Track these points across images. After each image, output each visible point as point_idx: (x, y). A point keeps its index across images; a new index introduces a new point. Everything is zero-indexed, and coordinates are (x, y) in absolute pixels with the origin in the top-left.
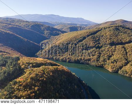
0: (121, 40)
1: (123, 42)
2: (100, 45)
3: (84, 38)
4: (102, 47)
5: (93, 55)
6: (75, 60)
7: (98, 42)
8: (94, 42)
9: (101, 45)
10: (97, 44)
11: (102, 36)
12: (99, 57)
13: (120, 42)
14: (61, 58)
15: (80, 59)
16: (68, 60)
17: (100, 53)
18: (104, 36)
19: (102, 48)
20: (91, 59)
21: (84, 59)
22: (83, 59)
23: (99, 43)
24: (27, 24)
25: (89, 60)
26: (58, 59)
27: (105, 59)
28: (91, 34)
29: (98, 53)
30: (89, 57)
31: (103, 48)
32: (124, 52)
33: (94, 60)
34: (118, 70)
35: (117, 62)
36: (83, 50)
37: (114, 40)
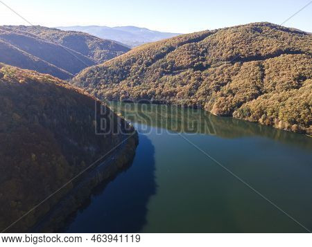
0: (257, 51)
1: (263, 54)
2: (204, 63)
3: (171, 49)
4: (208, 66)
5: (183, 84)
6: (139, 96)
7: (200, 57)
8: (192, 58)
9: (209, 62)
10: (198, 60)
11: (215, 45)
12: (197, 87)
13: (255, 54)
14: (107, 92)
15: (150, 92)
16: (123, 95)
17: (200, 80)
18: (219, 45)
19: (209, 69)
20: (177, 93)
21: (160, 93)
22: (157, 92)
23: (204, 60)
24: (53, 35)
25: (172, 94)
26: (101, 94)
27: (208, 91)
28: (190, 41)
29: (195, 79)
30: (172, 89)
31: (211, 69)
32: (256, 74)
33: (183, 94)
34: (232, 111)
35: (234, 95)
36: (161, 76)
37: (241, 50)
